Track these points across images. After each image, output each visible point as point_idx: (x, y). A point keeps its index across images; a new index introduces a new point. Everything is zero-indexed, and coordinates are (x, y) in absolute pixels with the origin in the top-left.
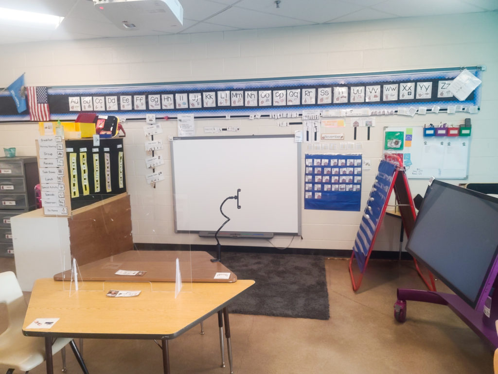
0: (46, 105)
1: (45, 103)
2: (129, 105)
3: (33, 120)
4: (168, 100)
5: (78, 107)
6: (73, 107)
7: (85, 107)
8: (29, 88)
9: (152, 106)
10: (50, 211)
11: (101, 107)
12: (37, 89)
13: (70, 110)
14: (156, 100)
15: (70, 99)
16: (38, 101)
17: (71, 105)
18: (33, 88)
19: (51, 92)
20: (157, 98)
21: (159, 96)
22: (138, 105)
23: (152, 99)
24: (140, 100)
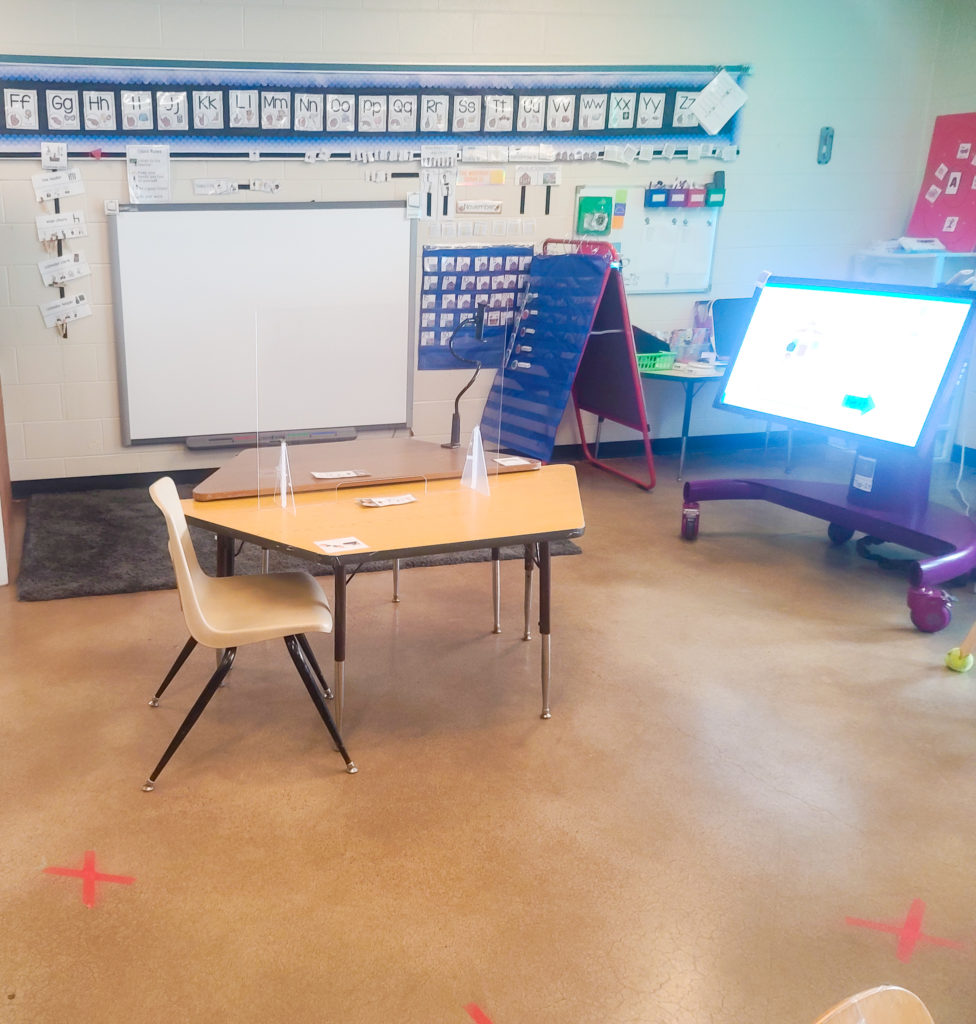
4: (100, 109)
9: (56, 120)
14: (68, 105)
20: (71, 100)
21: (76, 93)
22: (17, 116)
23: (57, 100)
24: (23, 101)
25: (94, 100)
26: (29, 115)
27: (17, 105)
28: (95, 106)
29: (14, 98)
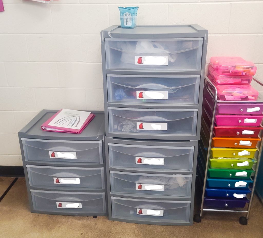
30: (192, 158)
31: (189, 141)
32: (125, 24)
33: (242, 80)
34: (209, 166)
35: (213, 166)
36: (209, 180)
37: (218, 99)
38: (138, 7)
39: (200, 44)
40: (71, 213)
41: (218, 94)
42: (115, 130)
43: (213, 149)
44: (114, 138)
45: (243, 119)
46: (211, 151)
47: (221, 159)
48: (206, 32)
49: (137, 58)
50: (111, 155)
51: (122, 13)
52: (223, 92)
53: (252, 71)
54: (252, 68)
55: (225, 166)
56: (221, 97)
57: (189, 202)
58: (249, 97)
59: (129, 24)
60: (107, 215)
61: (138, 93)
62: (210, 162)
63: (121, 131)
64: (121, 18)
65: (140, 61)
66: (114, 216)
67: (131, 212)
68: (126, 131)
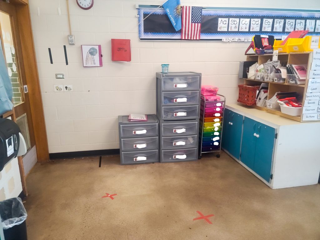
0: (199, 24)
1: (199, 23)
2: (269, 27)
3: (183, 38)
4: (300, 25)
5: (225, 27)
6: (221, 28)
7: (231, 27)
8: (185, 7)
9: (288, 29)
10: (308, 117)
11: (246, 28)
12: (192, 9)
13: (219, 30)
14: (292, 24)
15: (220, 19)
16: (192, 20)
17: (219, 25)
18: (189, 7)
19: (204, 12)
20: (293, 22)
21: (294, 20)
22: (277, 28)
23: (289, 22)
24: (279, 23)
25: (299, 22)
26: (280, 27)
27: (278, 24)
28: (299, 24)
29: (277, 22)
30: (197, 127)
31: (195, 119)
32: (164, 72)
33: (213, 94)
34: (203, 131)
35: (205, 131)
36: (203, 137)
37: (206, 101)
38: (168, 65)
39: (199, 79)
40: (142, 163)
41: (206, 99)
42: (165, 117)
43: (204, 123)
44: (164, 121)
45: (215, 109)
46: (204, 124)
47: (208, 128)
48: (201, 74)
49: (175, 85)
50: (162, 129)
51: (163, 67)
52: (208, 97)
53: (217, 90)
54: (217, 88)
55: (209, 131)
56: (207, 100)
57: (196, 149)
58: (217, 100)
59: (166, 72)
60: (159, 161)
61: (175, 100)
62: (203, 129)
63: (167, 118)
64: (162, 69)
65: (176, 86)
66: (163, 161)
67: (170, 158)
68: (169, 117)
